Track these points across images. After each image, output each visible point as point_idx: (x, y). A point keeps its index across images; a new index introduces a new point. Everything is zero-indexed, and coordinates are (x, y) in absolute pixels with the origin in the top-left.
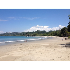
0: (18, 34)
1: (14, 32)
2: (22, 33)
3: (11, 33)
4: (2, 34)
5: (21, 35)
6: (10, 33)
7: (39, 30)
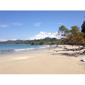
0: (23, 42)
1: (18, 40)
2: (27, 41)
3: (14, 41)
4: (3, 42)
5: (25, 43)
6: (12, 41)
7: (48, 37)
